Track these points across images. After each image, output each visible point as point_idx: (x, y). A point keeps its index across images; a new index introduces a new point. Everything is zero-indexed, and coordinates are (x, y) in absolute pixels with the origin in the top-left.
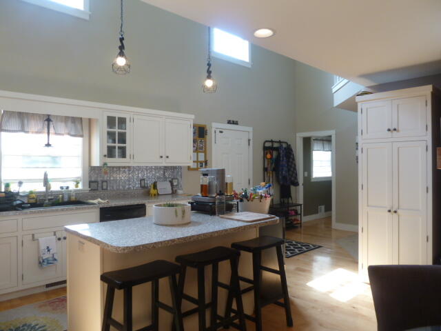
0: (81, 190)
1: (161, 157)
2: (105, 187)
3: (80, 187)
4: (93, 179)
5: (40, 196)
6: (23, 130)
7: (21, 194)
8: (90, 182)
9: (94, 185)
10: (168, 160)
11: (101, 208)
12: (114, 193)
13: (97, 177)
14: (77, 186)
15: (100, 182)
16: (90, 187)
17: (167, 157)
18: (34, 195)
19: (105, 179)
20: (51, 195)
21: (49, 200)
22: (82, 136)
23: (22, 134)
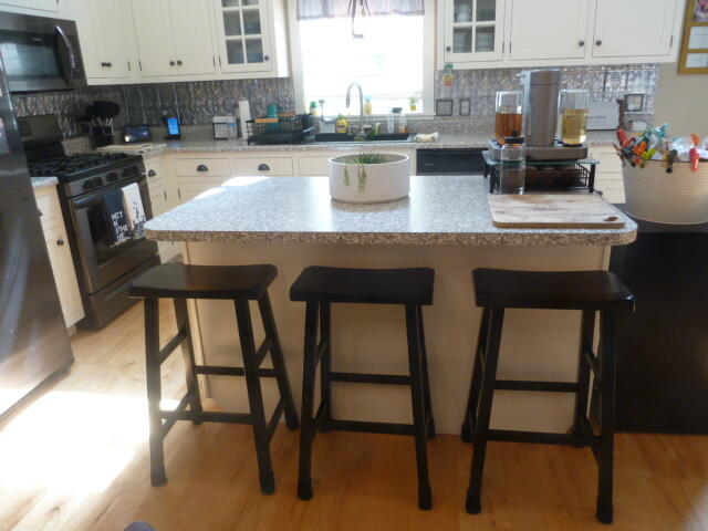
0: (420, 116)
1: (582, 44)
2: (465, 111)
3: (420, 109)
4: (442, 96)
5: (353, 124)
6: (326, 14)
7: (326, 119)
8: (438, 101)
9: (445, 107)
10: (598, 51)
11: (418, 150)
12: (482, 121)
13: (451, 92)
14: (413, 108)
15: (456, 101)
16: (437, 110)
17: (599, 43)
18: (344, 121)
19: (467, 94)
20: (369, 123)
21: (366, 130)
22: (423, 12)
23: (325, 20)
